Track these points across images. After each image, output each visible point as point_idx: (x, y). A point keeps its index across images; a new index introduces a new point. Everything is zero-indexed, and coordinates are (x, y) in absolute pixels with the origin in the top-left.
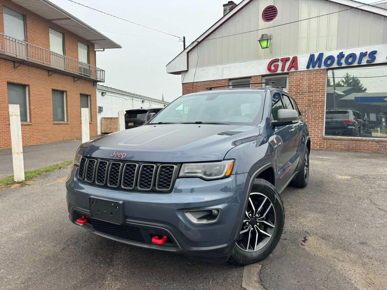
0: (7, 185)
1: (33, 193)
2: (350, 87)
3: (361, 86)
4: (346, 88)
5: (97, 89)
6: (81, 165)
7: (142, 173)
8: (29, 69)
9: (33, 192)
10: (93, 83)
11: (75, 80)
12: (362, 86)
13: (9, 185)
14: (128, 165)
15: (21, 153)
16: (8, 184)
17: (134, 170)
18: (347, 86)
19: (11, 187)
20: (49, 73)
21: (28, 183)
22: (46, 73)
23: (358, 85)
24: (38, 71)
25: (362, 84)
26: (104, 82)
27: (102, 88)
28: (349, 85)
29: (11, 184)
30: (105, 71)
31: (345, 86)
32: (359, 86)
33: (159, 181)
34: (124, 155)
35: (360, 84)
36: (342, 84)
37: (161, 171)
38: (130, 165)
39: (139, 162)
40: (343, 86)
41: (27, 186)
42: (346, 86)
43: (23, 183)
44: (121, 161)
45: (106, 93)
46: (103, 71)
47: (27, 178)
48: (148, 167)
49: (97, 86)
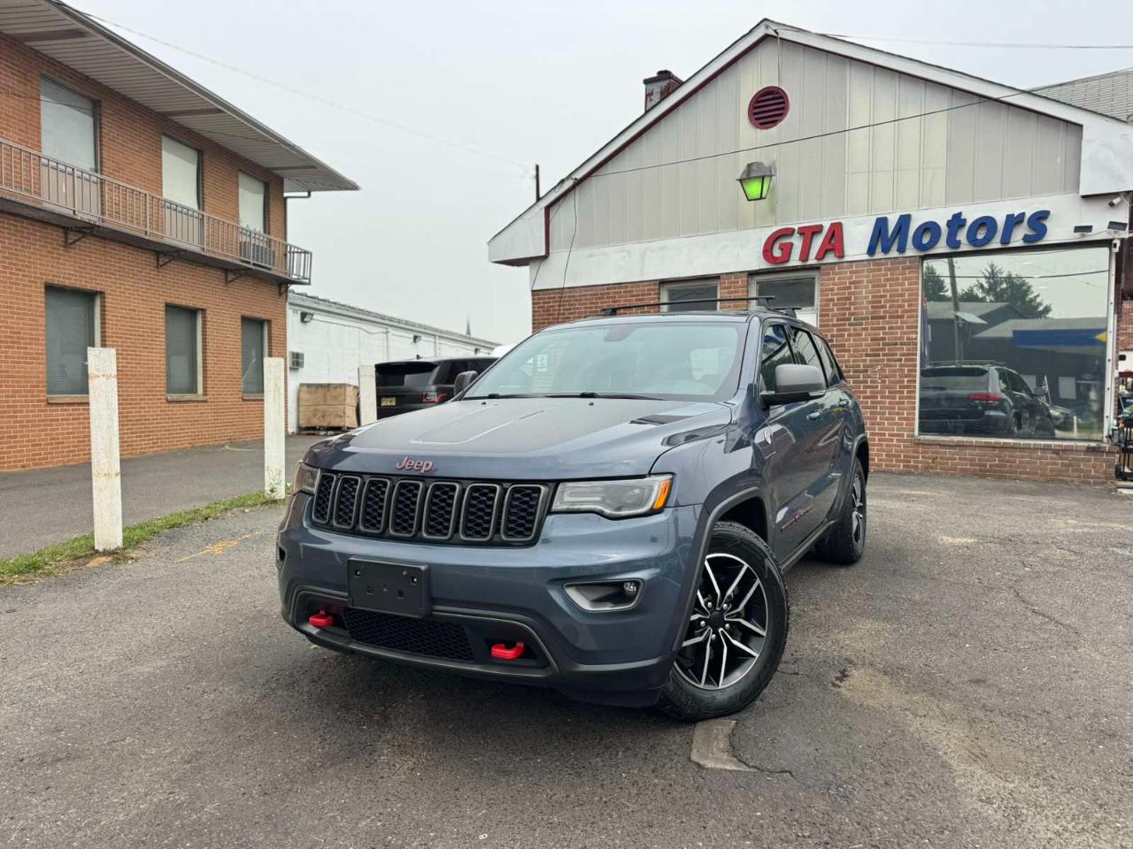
0: (74, 559)
1: (151, 579)
2: (1001, 302)
3: (1032, 300)
4: (991, 305)
6: (320, 491)
7: (469, 505)
8: (105, 247)
9: (149, 576)
10: (278, 288)
11: (229, 279)
12: (1038, 300)
13: (81, 561)
14: (437, 488)
15: (117, 475)
16: (77, 558)
17: (452, 497)
18: (993, 299)
19: (87, 565)
20: (158, 260)
21: (132, 555)
23: (1024, 299)
25: (1038, 296)
26: (310, 284)
28: (999, 297)
29: (86, 556)
30: (311, 254)
31: (988, 299)
32: (1027, 299)
33: (508, 521)
34: (428, 464)
35: (1031, 296)
36: (980, 295)
37: (512, 498)
38: (443, 488)
39: (461, 481)
40: (983, 300)
41: (130, 562)
42: (991, 301)
43: (117, 553)
44: (422, 478)
45: (312, 315)
46: (306, 253)
47: (129, 542)
48: (482, 490)
49: (290, 295)
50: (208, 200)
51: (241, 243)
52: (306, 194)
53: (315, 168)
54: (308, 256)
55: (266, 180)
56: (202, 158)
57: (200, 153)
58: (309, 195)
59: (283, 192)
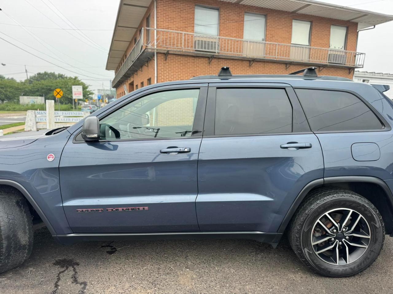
5: (355, 77)
8: (264, 65)
10: (349, 71)
11: (320, 70)
20: (286, 66)
22: (283, 66)
24: (274, 66)
26: (363, 67)
27: (365, 74)
30: (365, 54)
45: (369, 80)
46: (363, 54)
49: (355, 73)
50: (313, 40)
51: (329, 55)
52: (373, 27)
53: (368, 15)
54: (364, 55)
55: (347, 26)
56: (312, 24)
57: (311, 22)
58: (374, 27)
59: (357, 29)
